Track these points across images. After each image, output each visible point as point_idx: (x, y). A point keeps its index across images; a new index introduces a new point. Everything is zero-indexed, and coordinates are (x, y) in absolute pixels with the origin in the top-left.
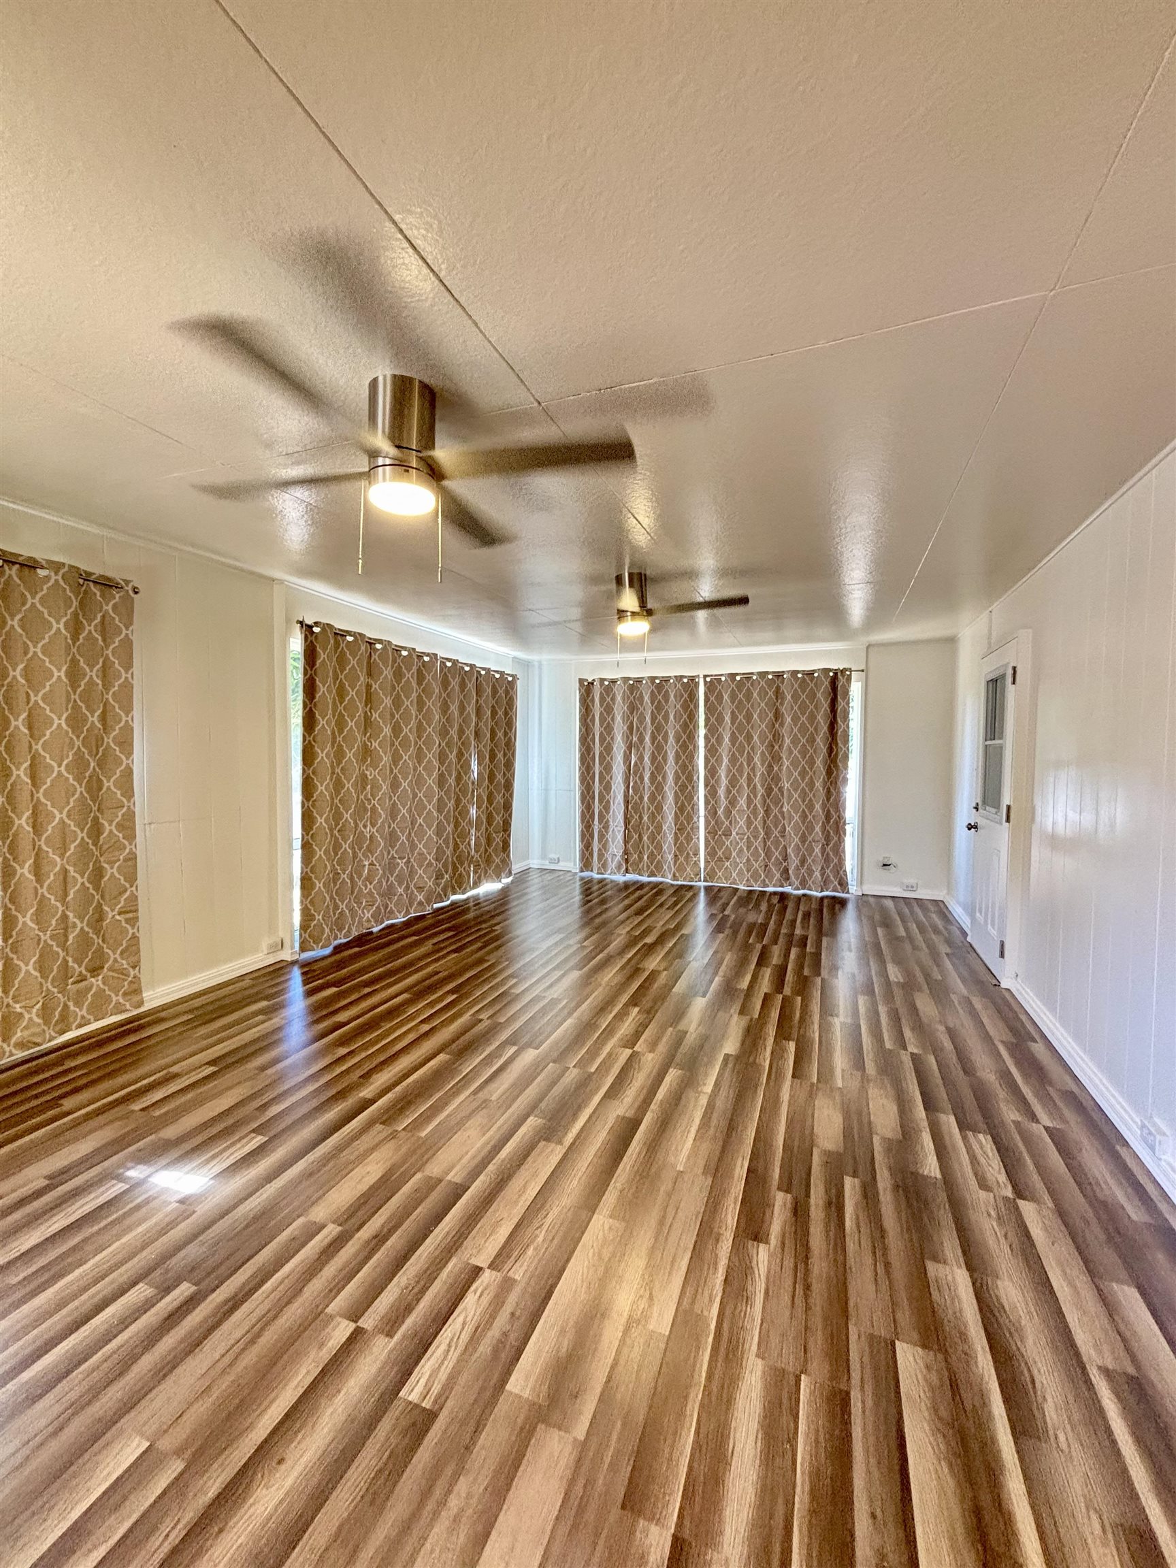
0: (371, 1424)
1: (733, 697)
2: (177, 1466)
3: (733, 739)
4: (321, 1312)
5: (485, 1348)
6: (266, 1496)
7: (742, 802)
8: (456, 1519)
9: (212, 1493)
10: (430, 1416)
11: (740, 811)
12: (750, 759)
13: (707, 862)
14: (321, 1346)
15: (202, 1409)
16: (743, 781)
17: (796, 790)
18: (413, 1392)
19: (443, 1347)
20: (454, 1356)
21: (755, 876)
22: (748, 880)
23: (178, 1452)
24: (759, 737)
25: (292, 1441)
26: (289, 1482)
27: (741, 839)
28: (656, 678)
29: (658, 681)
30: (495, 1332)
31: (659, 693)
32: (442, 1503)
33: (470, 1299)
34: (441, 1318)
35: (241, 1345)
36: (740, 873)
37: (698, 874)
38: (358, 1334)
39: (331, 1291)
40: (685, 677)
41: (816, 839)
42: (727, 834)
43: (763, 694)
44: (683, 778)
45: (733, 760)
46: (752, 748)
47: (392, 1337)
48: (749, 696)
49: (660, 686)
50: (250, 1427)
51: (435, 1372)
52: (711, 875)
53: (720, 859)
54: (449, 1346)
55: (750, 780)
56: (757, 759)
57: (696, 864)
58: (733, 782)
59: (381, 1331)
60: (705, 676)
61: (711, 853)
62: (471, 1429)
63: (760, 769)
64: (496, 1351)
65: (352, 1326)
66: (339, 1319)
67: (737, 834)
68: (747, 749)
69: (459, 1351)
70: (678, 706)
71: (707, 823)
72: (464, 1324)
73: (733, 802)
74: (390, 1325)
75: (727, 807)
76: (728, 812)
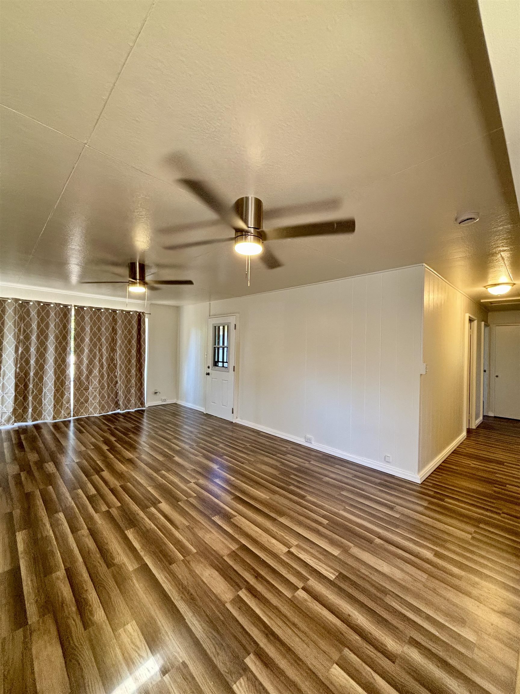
0: (340, 589)
1: (91, 318)
2: (346, 651)
3: (91, 340)
4: (290, 600)
5: (321, 557)
6: (360, 620)
7: (96, 372)
8: (371, 574)
9: (358, 637)
10: (341, 573)
11: (95, 377)
12: (100, 350)
13: (75, 406)
14: (306, 600)
15: (323, 643)
16: (96, 361)
17: (123, 364)
18: (332, 577)
19: (318, 566)
20: (321, 564)
21: (103, 408)
22: (100, 411)
23: (341, 651)
24: (105, 339)
25: (342, 612)
26: (357, 613)
27: (95, 391)
28: (41, 302)
29: (42, 304)
30: (317, 554)
31: (43, 311)
32: (367, 576)
33: (300, 556)
34: (306, 565)
35: (296, 630)
36: (95, 408)
37: (69, 414)
38: (304, 589)
39: (280, 595)
40: (62, 304)
41: (132, 386)
42: (87, 389)
43: (107, 319)
44: (60, 361)
45: (91, 351)
46: (101, 345)
47: (309, 579)
48: (99, 318)
49: (44, 307)
50: (335, 625)
51: (326, 570)
52: (76, 413)
53: (82, 403)
54: (317, 565)
55: (100, 361)
56: (104, 350)
57: (68, 408)
58: (91, 362)
59: (306, 582)
60: (75, 306)
61: (77, 400)
62: (346, 566)
63: (105, 355)
64: (323, 555)
65: (300, 590)
66: (296, 594)
67: (93, 388)
68: (99, 345)
69: (320, 562)
70: (57, 320)
71: (75, 384)
72: (310, 560)
73: (90, 372)
74: (305, 579)
75: (87, 375)
76: (88, 377)
